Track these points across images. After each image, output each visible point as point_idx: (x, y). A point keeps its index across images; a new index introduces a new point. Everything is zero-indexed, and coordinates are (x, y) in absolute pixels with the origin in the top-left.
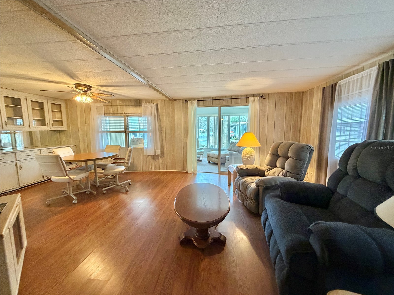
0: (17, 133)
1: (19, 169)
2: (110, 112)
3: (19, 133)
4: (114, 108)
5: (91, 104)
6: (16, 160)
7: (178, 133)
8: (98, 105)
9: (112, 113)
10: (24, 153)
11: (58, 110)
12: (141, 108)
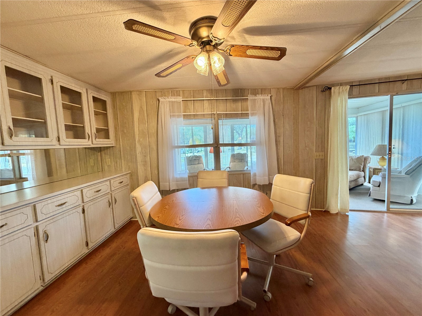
0: (24, 154)
1: (42, 242)
2: (190, 112)
3: (28, 154)
4: (197, 104)
5: (160, 99)
6: (37, 221)
7: (305, 144)
8: (172, 100)
9: (195, 113)
10: (53, 200)
11: (102, 111)
12: (244, 104)
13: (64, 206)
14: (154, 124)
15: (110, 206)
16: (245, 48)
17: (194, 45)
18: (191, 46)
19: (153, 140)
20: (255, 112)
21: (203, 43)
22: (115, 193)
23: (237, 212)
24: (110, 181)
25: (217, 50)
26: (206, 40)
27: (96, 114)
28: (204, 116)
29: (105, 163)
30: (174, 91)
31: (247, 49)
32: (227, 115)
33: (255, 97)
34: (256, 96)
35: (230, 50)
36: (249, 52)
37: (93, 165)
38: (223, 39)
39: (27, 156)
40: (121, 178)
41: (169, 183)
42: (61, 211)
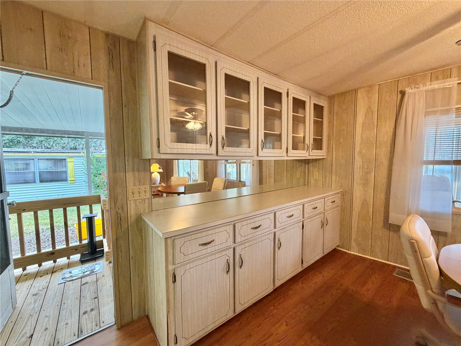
6: (275, 228)
8: (432, 86)
10: (285, 211)
11: (319, 119)
13: (292, 218)
15: (322, 228)
19: (385, 151)
22: (327, 213)
24: (324, 198)
27: (315, 123)
29: (312, 177)
30: (436, 72)
37: (299, 177)
40: (333, 196)
42: (289, 222)
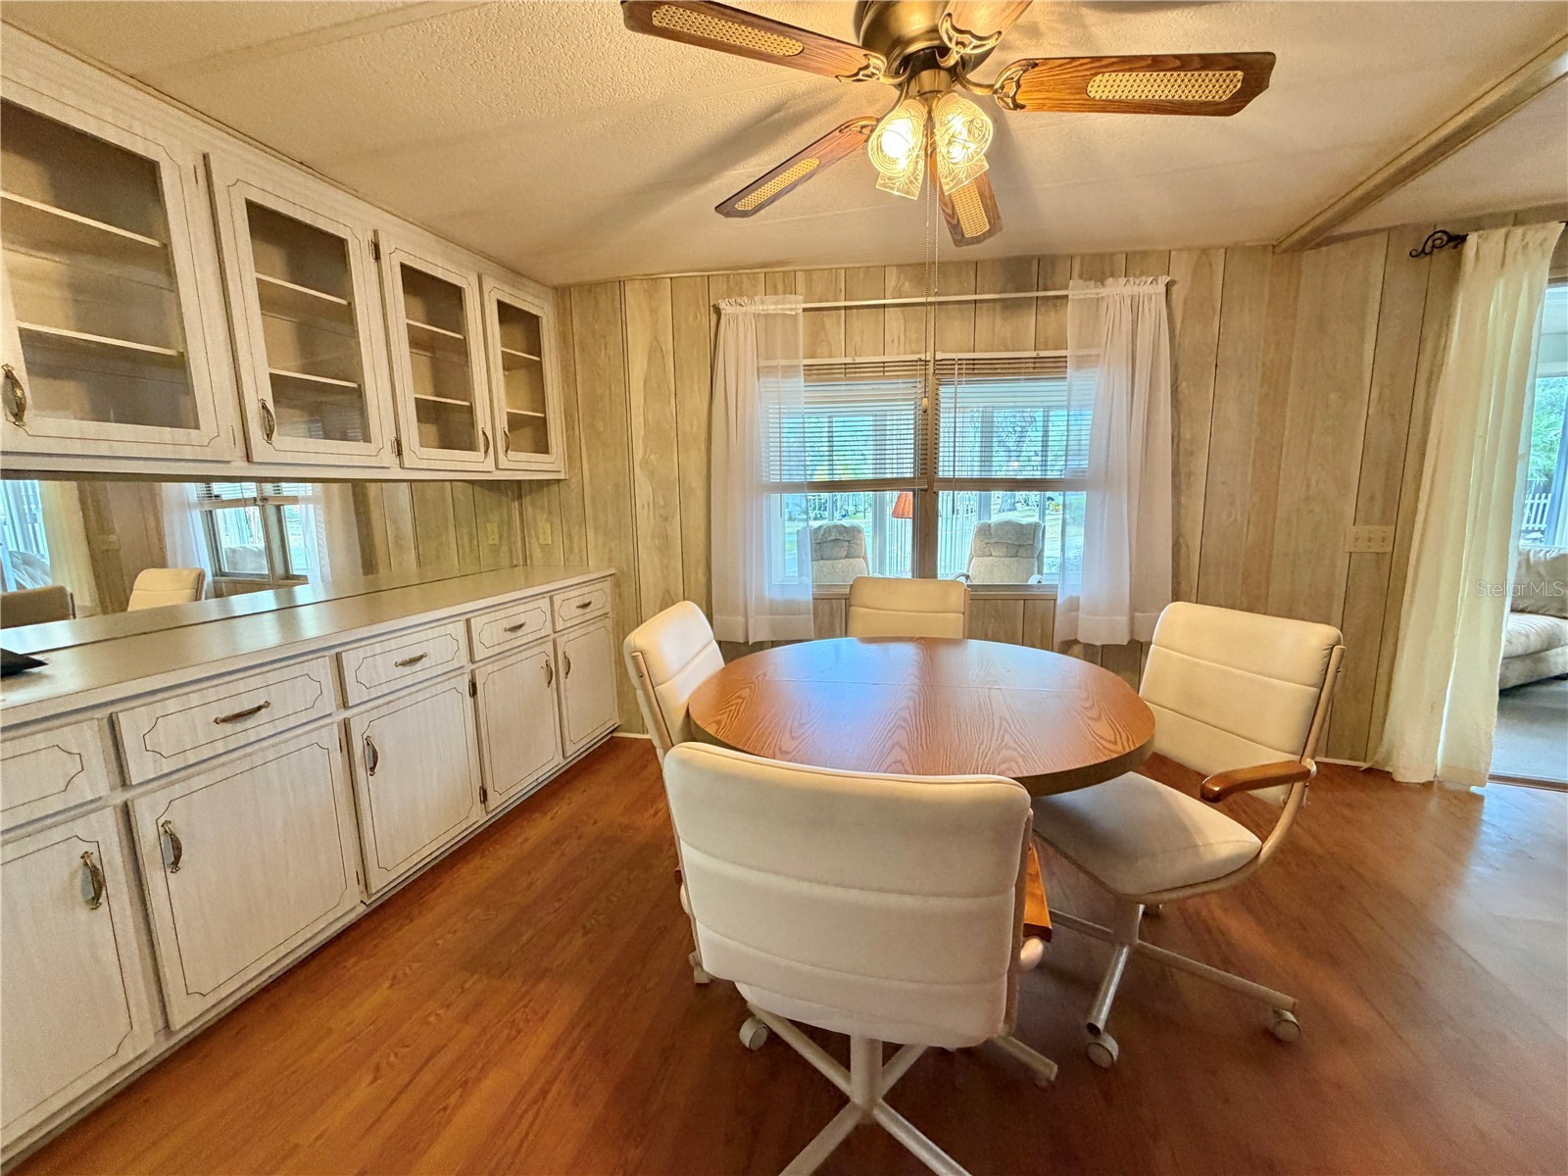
0: (294, 500)
1: (361, 772)
2: (830, 357)
3: (307, 500)
4: (862, 324)
5: (722, 305)
6: (345, 705)
7: (1308, 486)
8: (765, 308)
9: (849, 360)
10: (387, 646)
11: (523, 352)
12: (1050, 320)
13: (418, 666)
14: (697, 400)
15: (549, 683)
16: (1086, 70)
17: (873, 74)
18: (860, 77)
19: (694, 459)
20: (1094, 352)
21: (907, 61)
22: (565, 638)
23: (1006, 731)
24: (551, 597)
25: (964, 86)
26: (923, 50)
27: (510, 364)
28: (884, 372)
29: (535, 539)
30: (774, 274)
31: (1093, 72)
32: (976, 367)
33: (1098, 291)
34: (1102, 284)
35: (1018, 86)
36: (1103, 86)
37: (497, 542)
38: (996, 36)
39: (303, 506)
40: (586, 590)
41: (746, 616)
42: (409, 681)
